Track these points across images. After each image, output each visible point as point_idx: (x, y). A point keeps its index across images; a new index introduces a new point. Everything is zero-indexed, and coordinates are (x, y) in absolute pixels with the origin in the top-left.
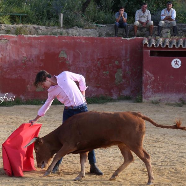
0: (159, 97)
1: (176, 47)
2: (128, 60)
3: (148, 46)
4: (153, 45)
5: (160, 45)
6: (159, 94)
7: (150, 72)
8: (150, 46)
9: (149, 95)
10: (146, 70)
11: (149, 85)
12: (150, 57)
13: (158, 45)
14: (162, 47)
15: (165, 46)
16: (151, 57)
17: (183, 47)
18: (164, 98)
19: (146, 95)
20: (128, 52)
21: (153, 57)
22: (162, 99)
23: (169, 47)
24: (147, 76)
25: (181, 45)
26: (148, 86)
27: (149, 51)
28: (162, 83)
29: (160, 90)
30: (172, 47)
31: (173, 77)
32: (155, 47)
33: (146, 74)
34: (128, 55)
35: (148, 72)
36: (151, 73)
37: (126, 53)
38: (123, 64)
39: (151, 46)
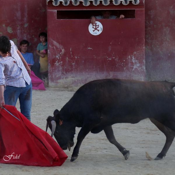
0: (72, 78)
1: (94, 3)
2: (26, 25)
3: (54, 4)
4: (61, 2)
5: (71, 2)
6: (72, 73)
7: (58, 42)
8: (56, 4)
9: (57, 76)
10: (52, 40)
11: (57, 62)
12: (57, 19)
13: (69, 3)
14: (75, 5)
15: (78, 4)
16: (59, 20)
17: (104, 5)
18: (80, 79)
19: (53, 76)
20: (26, 14)
21: (62, 19)
22: (76, 81)
23: (84, 4)
24: (53, 49)
25: (101, 2)
26: (55, 62)
27: (56, 11)
28: (76, 57)
29: (74, 67)
30: (88, 4)
31: (91, 48)
32: (64, 5)
33: (53, 45)
34: (25, 19)
35: (55, 43)
36: (59, 44)
37: (23, 16)
38: (19, 31)
39: (58, 4)
